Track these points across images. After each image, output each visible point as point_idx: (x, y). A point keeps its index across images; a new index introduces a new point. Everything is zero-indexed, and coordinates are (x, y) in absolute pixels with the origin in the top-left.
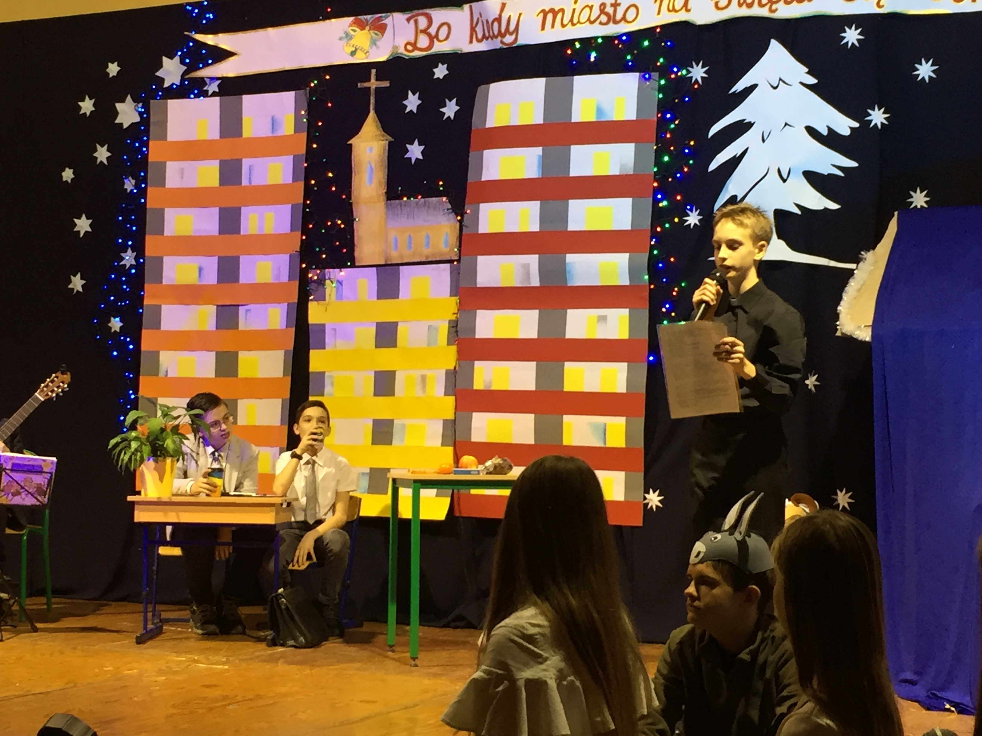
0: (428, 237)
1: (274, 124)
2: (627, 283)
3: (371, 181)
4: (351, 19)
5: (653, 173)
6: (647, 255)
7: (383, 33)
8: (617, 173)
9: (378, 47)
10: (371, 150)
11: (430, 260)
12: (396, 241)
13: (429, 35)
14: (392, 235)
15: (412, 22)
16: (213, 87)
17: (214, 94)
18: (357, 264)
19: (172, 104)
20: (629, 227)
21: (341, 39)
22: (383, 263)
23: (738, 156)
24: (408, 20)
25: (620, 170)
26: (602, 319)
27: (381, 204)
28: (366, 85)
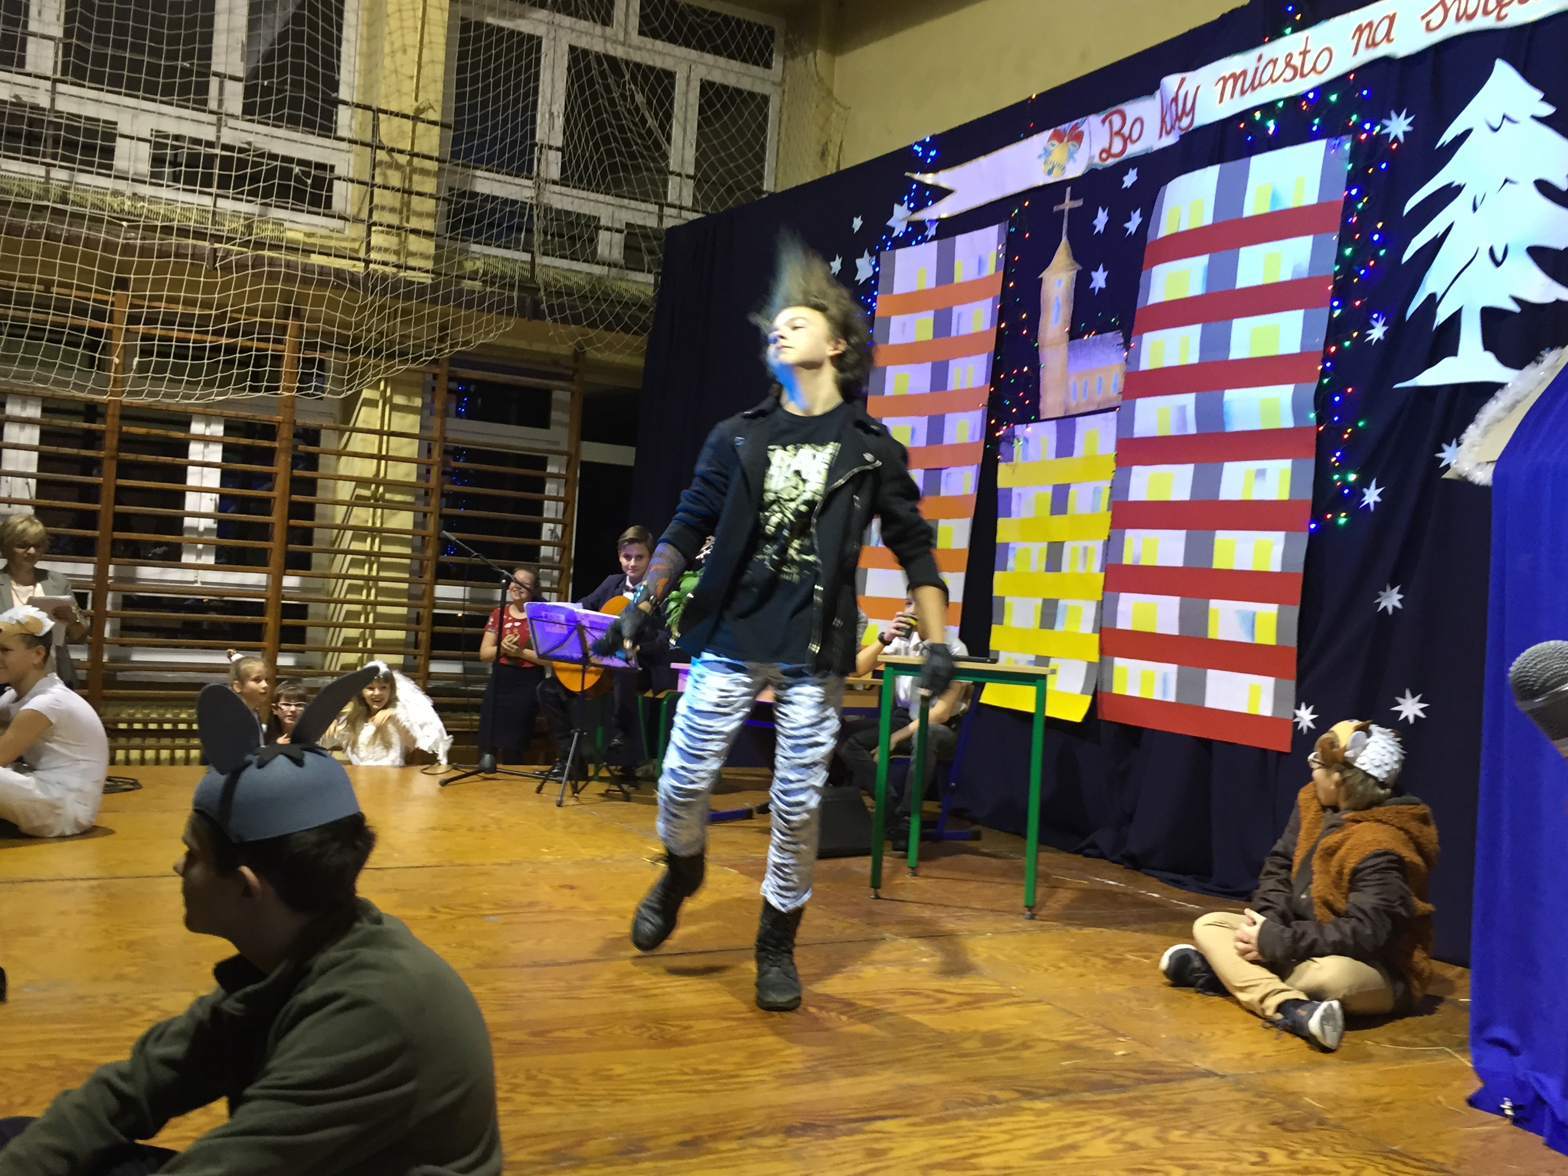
0: (1100, 379)
1: (981, 264)
2: (1292, 424)
3: (1057, 320)
4: (1052, 131)
5: (1331, 273)
6: (1315, 386)
7: (1080, 143)
8: (1289, 278)
9: (1075, 161)
10: (1060, 282)
11: (1102, 407)
12: (1075, 387)
13: (1123, 136)
14: (1073, 379)
15: (1107, 123)
16: (932, 232)
17: (933, 238)
18: (1042, 418)
19: (899, 252)
20: (1299, 347)
21: (1040, 157)
22: (1061, 415)
23: (1439, 236)
24: (1104, 121)
25: (1294, 272)
26: (1261, 473)
27: (1063, 347)
28: (1061, 207)
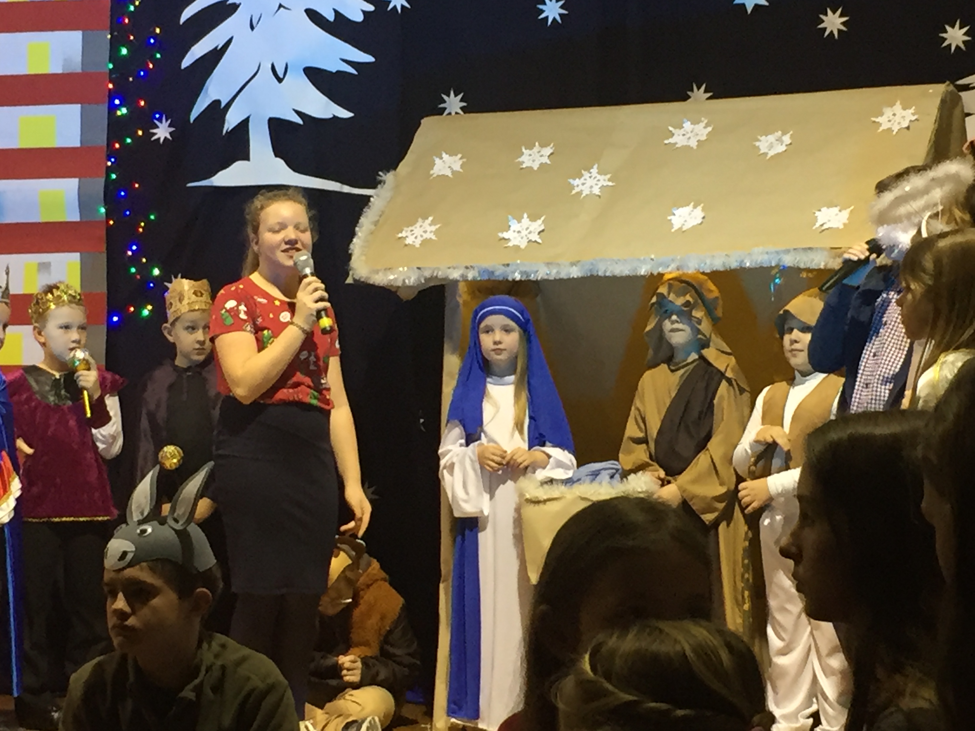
2: (76, 218)
5: (108, 71)
6: (102, 180)
8: (59, 71)
20: (77, 144)
23: (219, 47)
25: (64, 66)
26: (44, 267)
